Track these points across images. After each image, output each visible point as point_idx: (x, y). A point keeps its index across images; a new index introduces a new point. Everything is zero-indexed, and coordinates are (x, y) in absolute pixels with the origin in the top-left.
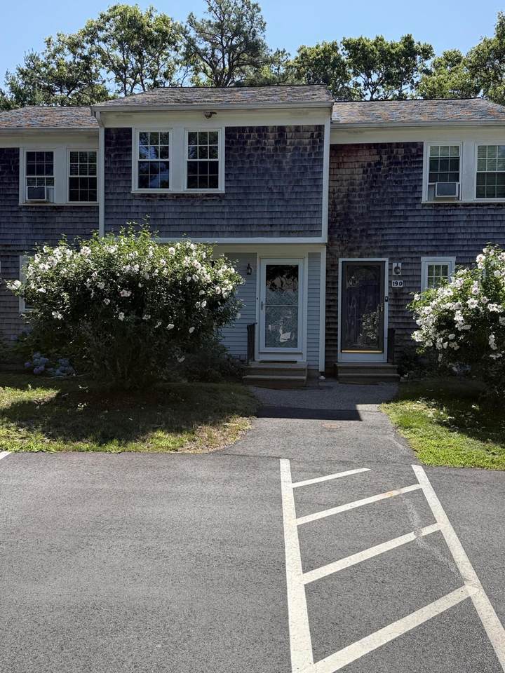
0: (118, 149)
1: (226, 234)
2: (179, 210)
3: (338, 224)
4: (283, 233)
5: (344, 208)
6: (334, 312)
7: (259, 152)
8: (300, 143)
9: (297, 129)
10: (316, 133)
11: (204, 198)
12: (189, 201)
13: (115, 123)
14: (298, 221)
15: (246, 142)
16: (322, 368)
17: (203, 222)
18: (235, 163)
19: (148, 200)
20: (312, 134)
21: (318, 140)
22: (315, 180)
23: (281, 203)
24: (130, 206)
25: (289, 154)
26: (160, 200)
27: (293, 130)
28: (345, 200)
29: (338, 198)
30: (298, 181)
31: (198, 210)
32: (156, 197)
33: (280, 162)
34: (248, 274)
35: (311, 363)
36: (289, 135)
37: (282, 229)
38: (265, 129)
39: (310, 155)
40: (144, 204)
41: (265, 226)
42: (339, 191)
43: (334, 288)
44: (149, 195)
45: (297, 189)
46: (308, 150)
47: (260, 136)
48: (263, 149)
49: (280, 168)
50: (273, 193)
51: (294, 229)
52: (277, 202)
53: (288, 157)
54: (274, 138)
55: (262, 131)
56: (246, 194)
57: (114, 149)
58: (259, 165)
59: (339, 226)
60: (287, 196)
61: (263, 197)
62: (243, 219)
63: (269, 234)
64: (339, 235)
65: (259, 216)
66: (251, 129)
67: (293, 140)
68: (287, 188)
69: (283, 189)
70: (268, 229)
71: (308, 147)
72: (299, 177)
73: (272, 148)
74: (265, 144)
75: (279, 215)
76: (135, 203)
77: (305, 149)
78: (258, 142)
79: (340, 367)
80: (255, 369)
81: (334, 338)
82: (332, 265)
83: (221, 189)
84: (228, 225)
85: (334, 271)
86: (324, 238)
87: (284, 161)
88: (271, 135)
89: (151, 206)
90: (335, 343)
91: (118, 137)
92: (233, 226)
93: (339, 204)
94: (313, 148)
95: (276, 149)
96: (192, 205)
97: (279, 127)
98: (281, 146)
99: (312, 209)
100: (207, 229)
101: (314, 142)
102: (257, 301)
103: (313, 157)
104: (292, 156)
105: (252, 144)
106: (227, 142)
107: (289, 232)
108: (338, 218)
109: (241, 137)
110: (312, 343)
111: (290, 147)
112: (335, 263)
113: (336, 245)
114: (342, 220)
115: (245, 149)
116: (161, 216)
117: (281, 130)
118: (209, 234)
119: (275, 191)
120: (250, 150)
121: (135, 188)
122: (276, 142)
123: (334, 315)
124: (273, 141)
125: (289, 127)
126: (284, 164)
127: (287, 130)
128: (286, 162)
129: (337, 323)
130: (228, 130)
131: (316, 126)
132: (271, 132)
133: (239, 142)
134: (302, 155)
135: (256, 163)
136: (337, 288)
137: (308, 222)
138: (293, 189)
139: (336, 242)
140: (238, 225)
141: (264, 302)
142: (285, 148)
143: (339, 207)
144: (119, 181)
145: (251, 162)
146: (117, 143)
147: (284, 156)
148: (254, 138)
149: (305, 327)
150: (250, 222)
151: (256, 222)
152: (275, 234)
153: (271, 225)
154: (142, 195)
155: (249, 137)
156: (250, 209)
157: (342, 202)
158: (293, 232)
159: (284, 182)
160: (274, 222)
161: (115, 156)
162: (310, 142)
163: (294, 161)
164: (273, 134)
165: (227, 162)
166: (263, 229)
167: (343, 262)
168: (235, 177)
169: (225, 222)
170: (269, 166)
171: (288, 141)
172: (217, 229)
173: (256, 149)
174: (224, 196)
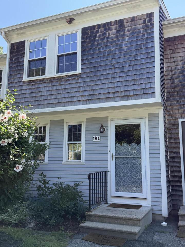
0: (17, 55)
1: (81, 102)
2: (50, 89)
3: (176, 93)
4: (123, 98)
5: (180, 81)
6: (177, 162)
7: (105, 40)
8: (135, 29)
9: (133, 19)
10: (147, 19)
11: (67, 79)
12: (57, 82)
13: (16, 39)
14: (135, 87)
15: (96, 35)
16: (165, 213)
17: (66, 95)
18: (89, 51)
19: (33, 85)
20: (145, 21)
21: (150, 24)
22: (148, 53)
23: (121, 75)
24: (22, 90)
25: (127, 38)
26: (39, 84)
27: (130, 20)
28: (181, 75)
29: (175, 74)
30: (135, 56)
31: (63, 87)
32: (37, 82)
33: (121, 45)
34: (101, 132)
35: (155, 208)
36: (127, 24)
37: (123, 94)
38: (109, 24)
39: (143, 35)
40: (30, 87)
41: (109, 93)
42: (175, 69)
43: (176, 143)
44: (33, 81)
45: (133, 63)
46: (142, 32)
47: (105, 29)
48: (108, 38)
49: (120, 49)
50: (115, 68)
51: (132, 93)
52: (118, 74)
53: (126, 40)
54: (116, 29)
55: (107, 26)
56: (95, 71)
57: (15, 55)
58: (105, 50)
59: (178, 94)
60: (126, 69)
61: (108, 72)
62: (94, 90)
63: (113, 99)
64: (178, 101)
65: (105, 86)
66: (99, 26)
67: (130, 28)
68: (126, 63)
69: (122, 64)
70: (112, 95)
71: (142, 30)
72: (135, 53)
73: (114, 36)
74: (109, 34)
75: (120, 84)
76: (25, 87)
77: (140, 32)
78: (104, 34)
79: (181, 215)
80: (95, 216)
81: (178, 184)
82: (174, 125)
83: (79, 71)
84: (83, 96)
85: (175, 129)
86: (158, 98)
87: (123, 44)
88: (113, 27)
89: (34, 88)
90: (180, 189)
91: (17, 48)
92: (87, 96)
93: (176, 79)
94: (146, 30)
95: (117, 37)
96: (60, 85)
97: (119, 20)
98: (121, 33)
99: (146, 76)
100: (68, 100)
101: (147, 26)
102: (109, 153)
103: (146, 37)
104: (129, 39)
105: (99, 36)
106: (82, 38)
107: (128, 96)
108: (176, 89)
109: (92, 32)
110: (155, 190)
111: (128, 33)
112: (176, 123)
113: (175, 109)
114: (179, 90)
115: (95, 41)
116: (40, 94)
117: (121, 22)
118: (69, 104)
119: (116, 66)
120: (98, 40)
121: (26, 78)
122: (117, 32)
123: (177, 165)
124: (115, 31)
125: (127, 19)
126: (123, 46)
127: (125, 21)
128: (125, 44)
129: (181, 171)
130: (83, 30)
131: (147, 14)
132: (114, 25)
133: (91, 36)
134: (137, 37)
135: (103, 48)
136: (179, 143)
137: (143, 86)
138: (130, 63)
139: (175, 107)
140: (90, 95)
141: (114, 154)
142: (124, 35)
143: (176, 81)
144: (16, 74)
145: (99, 49)
146: (17, 51)
147: (123, 40)
148: (102, 32)
149: (148, 176)
150: (99, 92)
151: (103, 91)
152: (117, 99)
153: (114, 93)
154: (29, 82)
155: (98, 32)
156: (98, 82)
157: (178, 77)
158: (131, 96)
159: (124, 59)
160: (116, 90)
161: (15, 59)
162: (143, 27)
163: (131, 42)
164: (115, 26)
165: (83, 51)
166: (108, 96)
167: (182, 122)
168: (88, 61)
169: (81, 94)
170: (112, 49)
171: (126, 29)
172: (75, 99)
173: (103, 39)
174: (80, 76)
